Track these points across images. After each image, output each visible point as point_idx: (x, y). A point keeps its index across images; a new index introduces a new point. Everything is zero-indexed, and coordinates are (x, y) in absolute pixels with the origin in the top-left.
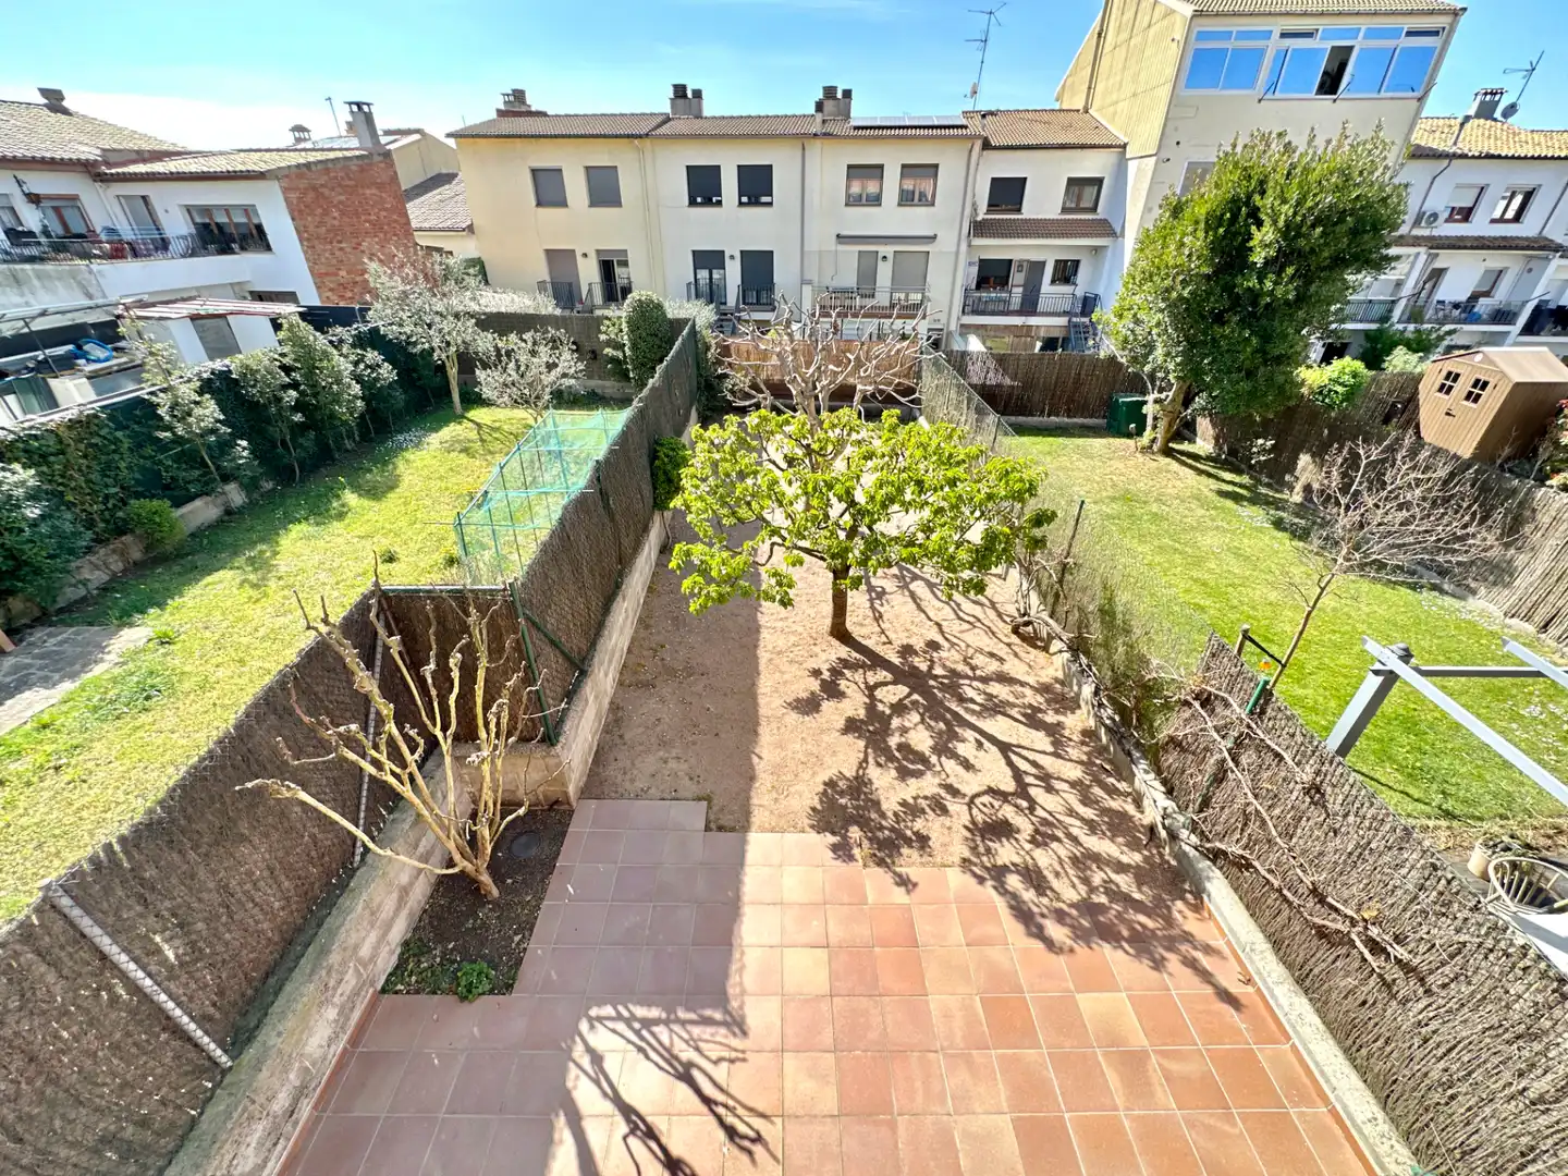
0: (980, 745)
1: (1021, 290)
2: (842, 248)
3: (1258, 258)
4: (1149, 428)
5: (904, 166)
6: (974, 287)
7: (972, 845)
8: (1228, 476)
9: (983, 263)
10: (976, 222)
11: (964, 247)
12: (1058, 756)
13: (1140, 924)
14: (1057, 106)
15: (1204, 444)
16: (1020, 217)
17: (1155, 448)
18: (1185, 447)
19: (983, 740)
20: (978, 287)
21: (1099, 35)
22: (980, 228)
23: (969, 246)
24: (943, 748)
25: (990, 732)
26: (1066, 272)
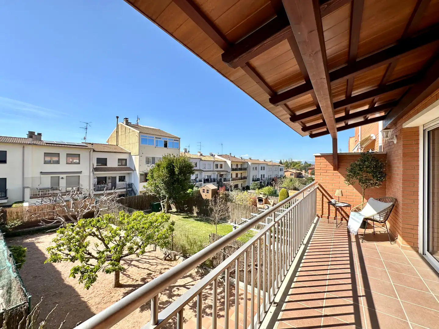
0: (178, 289)
1: (111, 184)
2: (42, 176)
3: (177, 173)
4: (163, 208)
5: (67, 154)
6: (96, 184)
7: (194, 311)
8: (182, 214)
9: (98, 178)
10: (94, 168)
11: (92, 174)
12: (195, 280)
13: (232, 299)
14: (107, 144)
15: (174, 210)
16: (107, 167)
17: (166, 212)
18: (170, 211)
19: (178, 287)
20: (98, 184)
21: (117, 132)
22: (96, 169)
23: (93, 174)
24: (171, 296)
25: (178, 285)
26: (122, 179)
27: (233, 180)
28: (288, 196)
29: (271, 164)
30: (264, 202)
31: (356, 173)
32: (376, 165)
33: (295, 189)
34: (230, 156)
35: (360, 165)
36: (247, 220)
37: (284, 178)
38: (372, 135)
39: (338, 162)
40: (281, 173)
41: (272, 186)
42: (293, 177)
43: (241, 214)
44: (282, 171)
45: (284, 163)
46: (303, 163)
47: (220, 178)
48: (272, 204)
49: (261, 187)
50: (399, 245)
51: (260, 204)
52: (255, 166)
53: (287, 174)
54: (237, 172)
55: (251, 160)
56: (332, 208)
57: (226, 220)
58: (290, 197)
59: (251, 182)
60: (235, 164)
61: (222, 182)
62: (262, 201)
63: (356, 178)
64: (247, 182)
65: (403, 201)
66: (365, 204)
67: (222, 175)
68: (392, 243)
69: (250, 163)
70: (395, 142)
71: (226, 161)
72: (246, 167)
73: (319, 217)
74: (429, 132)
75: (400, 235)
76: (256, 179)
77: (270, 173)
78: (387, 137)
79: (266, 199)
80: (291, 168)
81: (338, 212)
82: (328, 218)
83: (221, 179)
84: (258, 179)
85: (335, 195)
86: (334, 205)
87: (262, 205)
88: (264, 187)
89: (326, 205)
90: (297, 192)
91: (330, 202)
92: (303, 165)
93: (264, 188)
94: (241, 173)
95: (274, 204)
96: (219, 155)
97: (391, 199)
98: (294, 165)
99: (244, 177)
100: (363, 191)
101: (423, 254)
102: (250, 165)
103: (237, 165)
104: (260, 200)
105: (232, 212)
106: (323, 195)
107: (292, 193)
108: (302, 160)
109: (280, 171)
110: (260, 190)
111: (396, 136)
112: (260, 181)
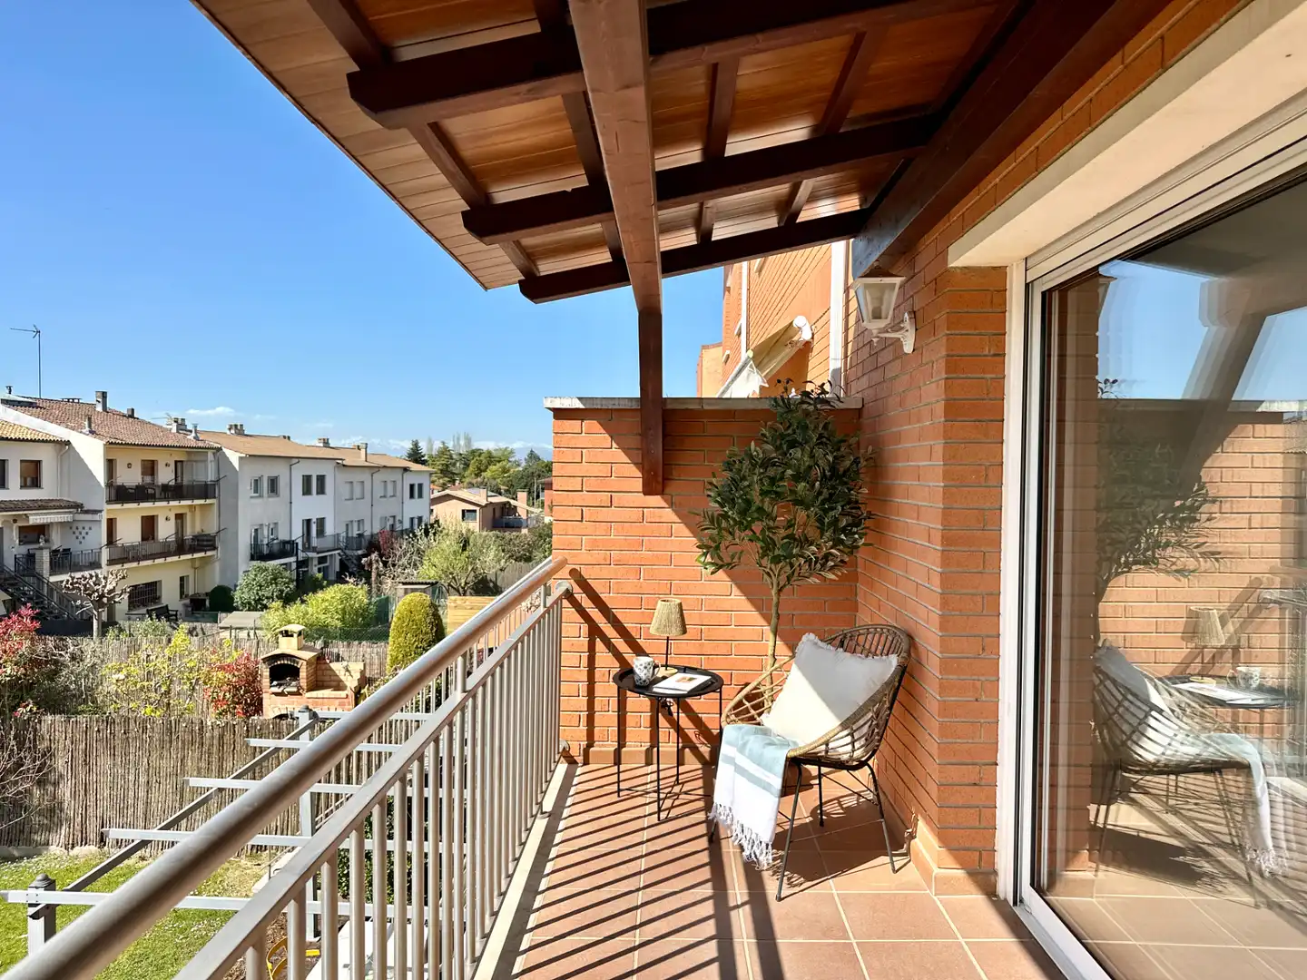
27: (124, 556)
28: (439, 634)
29: (360, 460)
30: (303, 682)
31: (753, 508)
32: (833, 468)
33: (485, 587)
34: (99, 408)
35: (767, 463)
36: (154, 834)
37: (427, 533)
38: (800, 321)
39: (664, 450)
40: (414, 508)
41: (368, 582)
42: (474, 525)
43: (142, 780)
44: (420, 496)
45: (431, 456)
46: (521, 457)
47: (24, 550)
48: (351, 682)
49: (304, 586)
50: (925, 871)
51: (281, 694)
52: (267, 471)
53: (448, 513)
54: (147, 507)
55: (244, 439)
56: (639, 705)
57: (29, 842)
58: (452, 635)
59: (244, 564)
60: (137, 458)
61: (39, 578)
62: (294, 673)
63: (748, 532)
64: (217, 566)
65: (944, 647)
66: (785, 668)
67: (42, 530)
68: (899, 862)
69: (234, 457)
70: (908, 348)
71: (68, 443)
72: (211, 477)
73: (572, 762)
74: (1046, 295)
75: (929, 821)
76: (276, 548)
77: (360, 510)
78: (877, 315)
79: (320, 658)
80: (467, 480)
81: (662, 721)
82: (618, 762)
83: (31, 558)
84: (285, 543)
85: (652, 631)
86: (643, 688)
87: (295, 698)
88: (314, 591)
89: (607, 690)
90: (490, 604)
91: (625, 675)
92: (521, 469)
93: (320, 595)
94: (180, 517)
95: (366, 681)
96: (13, 397)
97: (890, 638)
98: (479, 469)
99: (196, 538)
100: (775, 599)
101: (1015, 903)
102: (236, 464)
103: (150, 468)
104: (283, 670)
105: (82, 776)
106: (595, 631)
107: (461, 614)
108: (515, 446)
109: (412, 496)
110: (294, 610)
111: (914, 314)
112: (301, 555)
